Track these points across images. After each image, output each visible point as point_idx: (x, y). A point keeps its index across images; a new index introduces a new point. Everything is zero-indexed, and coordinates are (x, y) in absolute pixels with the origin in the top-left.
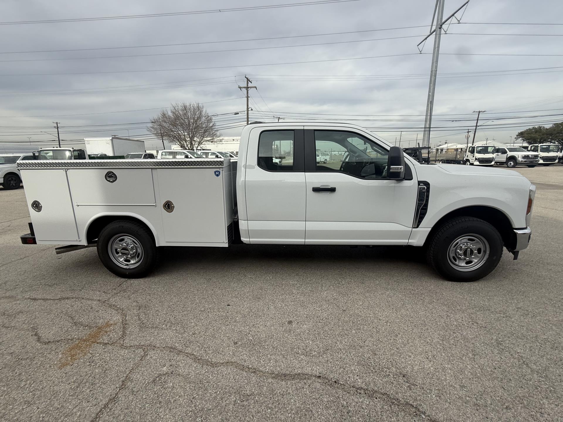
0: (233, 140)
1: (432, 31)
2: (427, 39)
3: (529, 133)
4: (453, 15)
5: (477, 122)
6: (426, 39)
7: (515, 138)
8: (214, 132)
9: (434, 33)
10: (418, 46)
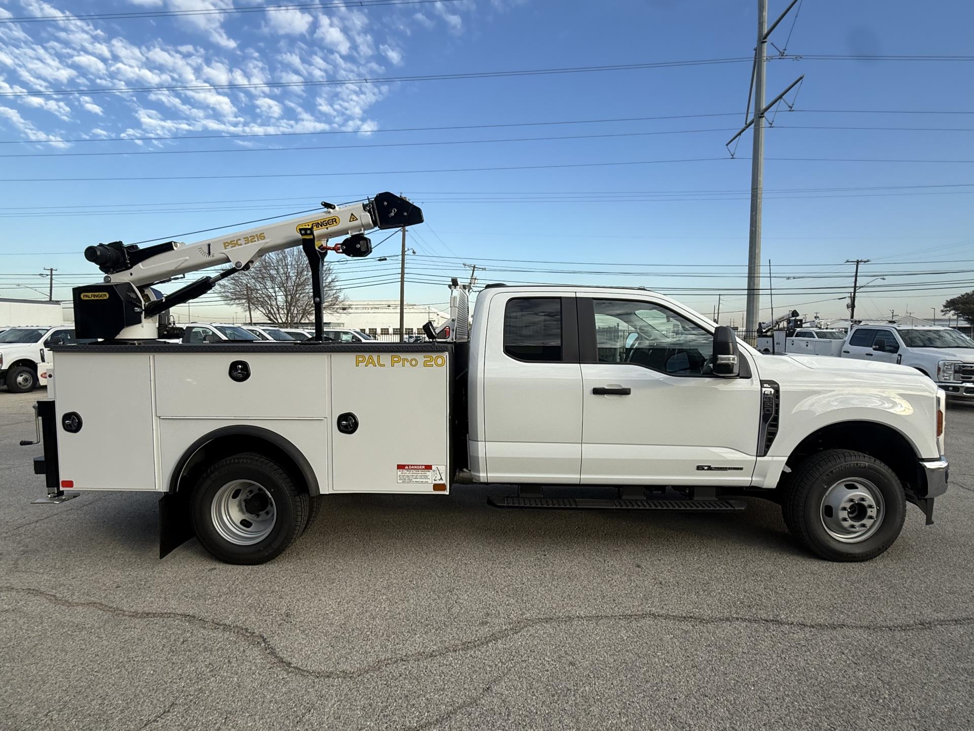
0: (389, 306)
1: (748, 123)
2: (742, 134)
3: (966, 303)
4: (780, 97)
5: (856, 280)
6: (740, 134)
7: (942, 311)
8: (334, 291)
9: (753, 126)
10: (727, 145)
